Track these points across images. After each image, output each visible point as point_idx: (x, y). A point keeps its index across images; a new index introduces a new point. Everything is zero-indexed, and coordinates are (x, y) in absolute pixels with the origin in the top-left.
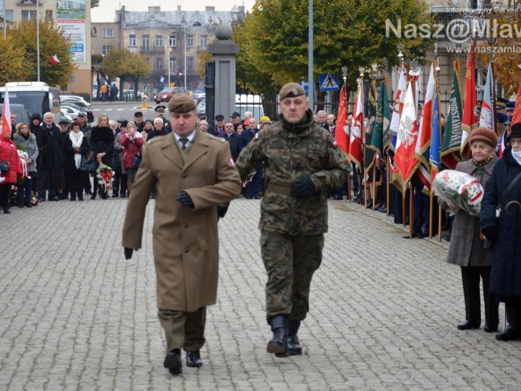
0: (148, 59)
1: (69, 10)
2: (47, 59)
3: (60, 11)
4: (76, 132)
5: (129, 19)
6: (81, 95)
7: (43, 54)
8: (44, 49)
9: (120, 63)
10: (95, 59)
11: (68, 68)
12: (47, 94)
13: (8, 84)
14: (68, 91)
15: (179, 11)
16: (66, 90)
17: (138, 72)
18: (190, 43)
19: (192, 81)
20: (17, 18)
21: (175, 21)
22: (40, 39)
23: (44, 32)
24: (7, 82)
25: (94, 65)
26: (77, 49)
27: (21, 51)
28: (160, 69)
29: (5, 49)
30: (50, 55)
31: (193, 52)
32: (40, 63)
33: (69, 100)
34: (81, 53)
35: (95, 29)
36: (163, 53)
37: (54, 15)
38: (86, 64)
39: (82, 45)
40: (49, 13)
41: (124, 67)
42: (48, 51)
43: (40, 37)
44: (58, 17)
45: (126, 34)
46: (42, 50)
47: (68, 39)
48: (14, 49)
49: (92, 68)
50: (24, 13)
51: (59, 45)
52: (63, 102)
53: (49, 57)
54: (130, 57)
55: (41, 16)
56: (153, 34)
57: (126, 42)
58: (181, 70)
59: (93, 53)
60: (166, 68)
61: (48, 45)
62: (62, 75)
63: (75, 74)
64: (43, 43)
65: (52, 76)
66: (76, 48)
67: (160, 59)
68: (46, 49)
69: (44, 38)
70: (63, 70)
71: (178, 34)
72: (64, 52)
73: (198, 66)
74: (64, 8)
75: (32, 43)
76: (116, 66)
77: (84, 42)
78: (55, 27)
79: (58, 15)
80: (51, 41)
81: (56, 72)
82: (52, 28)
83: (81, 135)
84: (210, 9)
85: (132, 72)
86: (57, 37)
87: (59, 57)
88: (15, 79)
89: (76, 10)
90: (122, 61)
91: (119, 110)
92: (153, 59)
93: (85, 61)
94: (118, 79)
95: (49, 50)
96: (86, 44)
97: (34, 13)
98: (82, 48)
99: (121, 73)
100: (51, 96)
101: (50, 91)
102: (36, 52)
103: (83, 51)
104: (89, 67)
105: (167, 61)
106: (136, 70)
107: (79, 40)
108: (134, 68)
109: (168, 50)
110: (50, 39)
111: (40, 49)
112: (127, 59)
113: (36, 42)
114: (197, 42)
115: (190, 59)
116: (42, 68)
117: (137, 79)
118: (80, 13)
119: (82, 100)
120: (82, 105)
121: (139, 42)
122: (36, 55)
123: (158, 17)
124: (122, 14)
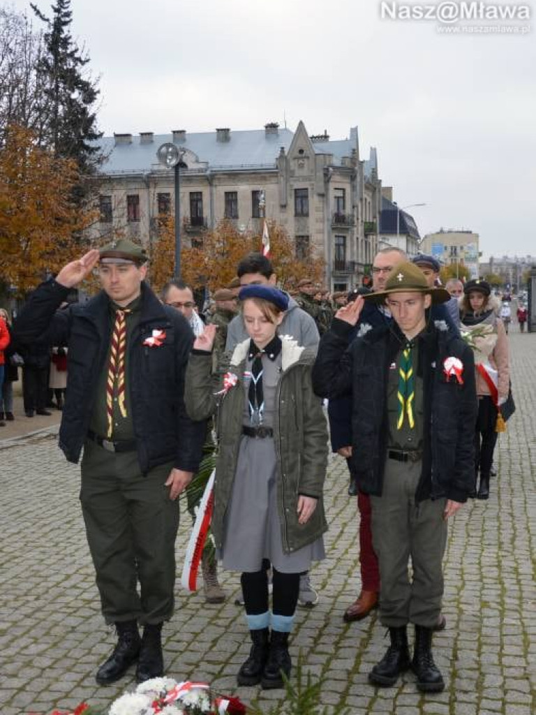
3: (466, 258)
5: (495, 261)
15: (516, 258)
18: (520, 270)
19: (522, 287)
20: (449, 262)
21: (514, 262)
23: (460, 267)
31: (521, 275)
35: (481, 265)
36: (508, 274)
40: (462, 260)
45: (494, 267)
48: (448, 275)
50: (452, 260)
55: (459, 261)
56: (505, 267)
57: (493, 271)
58: (517, 282)
64: (459, 271)
71: (515, 267)
73: (524, 281)
74: (468, 258)
77: (476, 271)
79: (466, 260)
84: (529, 257)
86: (465, 269)
89: (472, 258)
97: (455, 260)
109: (511, 273)
112: (493, 278)
114: (523, 270)
115: (520, 277)
118: (474, 259)
121: (499, 270)
123: (507, 260)
124: (492, 259)
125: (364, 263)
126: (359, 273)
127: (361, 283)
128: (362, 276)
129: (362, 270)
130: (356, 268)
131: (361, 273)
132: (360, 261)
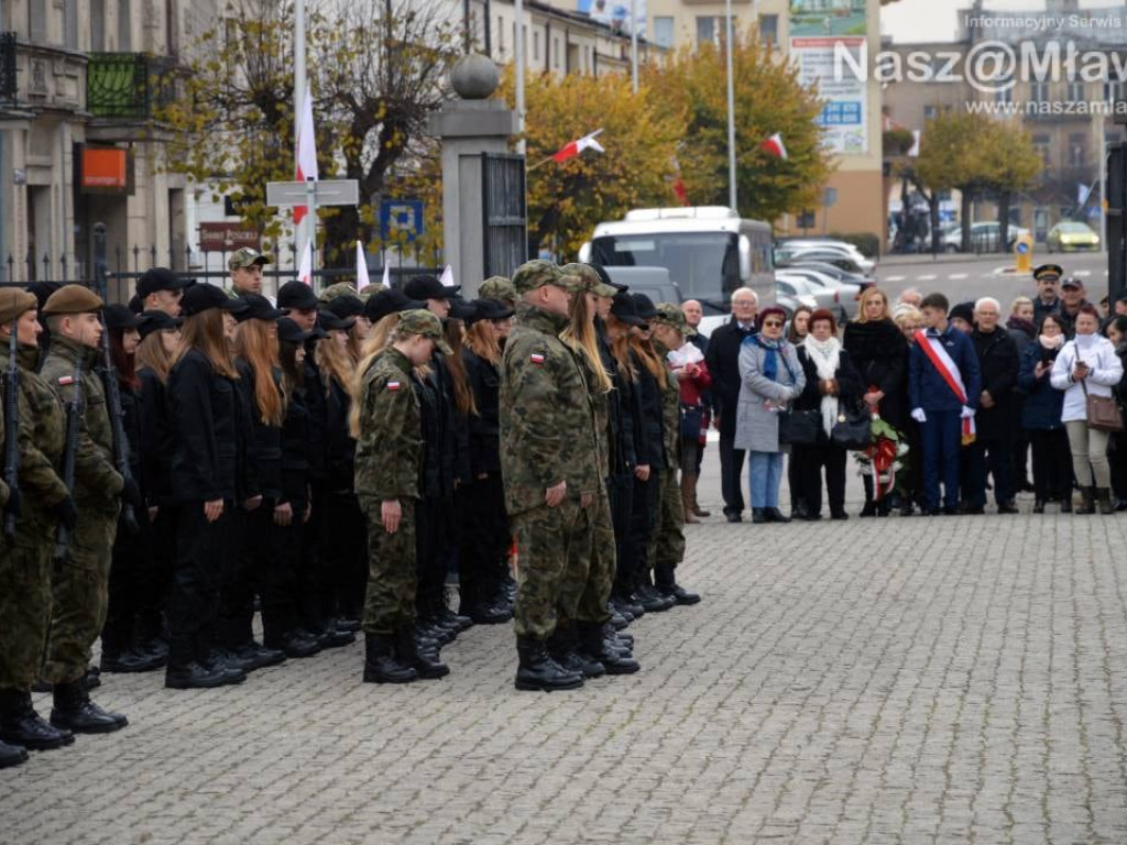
0: (1045, 139)
1: (821, 12)
2: (754, 144)
3: (798, 16)
4: (821, 338)
6: (848, 239)
7: (745, 132)
8: (747, 118)
9: (960, 152)
10: (894, 143)
11: (812, 168)
12: (734, 238)
13: (634, 215)
14: (817, 230)
16: (812, 226)
17: (1008, 175)
20: (684, 36)
22: (735, 93)
23: (745, 74)
24: (632, 207)
25: (890, 159)
26: (845, 118)
27: (676, 127)
28: (1077, 164)
29: (631, 120)
30: (762, 134)
32: (737, 155)
33: (817, 254)
34: (854, 128)
36: (1087, 120)
37: (784, 26)
38: (868, 154)
39: (859, 105)
40: (768, 22)
41: (971, 160)
42: (755, 121)
43: (735, 87)
44: (792, 33)
46: (743, 121)
47: (813, 91)
48: (656, 120)
49: (886, 166)
50: (704, 24)
51: (787, 108)
52: (800, 259)
53: (759, 139)
54: (987, 135)
59: (889, 127)
60: (1095, 161)
61: (756, 107)
62: (795, 187)
63: (833, 182)
64: (744, 101)
65: (767, 189)
66: (841, 113)
67: (1079, 139)
68: (752, 118)
69: (746, 89)
70: (797, 175)
72: (801, 128)
74: (807, 7)
75: (714, 103)
76: (949, 161)
77: (862, 97)
78: (776, 60)
79: (792, 26)
80: (765, 96)
81: (780, 180)
82: (767, 61)
83: (835, 345)
85: (993, 173)
86: (781, 85)
87: (787, 138)
88: (660, 200)
89: (839, 13)
90: (966, 147)
91: (954, 277)
92: (1058, 139)
93: (865, 147)
94: (956, 195)
95: (760, 120)
96: (869, 103)
98: (858, 113)
99: (963, 178)
100: (744, 245)
101: (743, 230)
102: (724, 126)
103: (859, 121)
104: (876, 163)
105: (1098, 141)
106: (1002, 170)
107: (850, 92)
108: (997, 163)
110: (760, 93)
111: (736, 117)
112: (979, 140)
113: (726, 100)
116: (741, 168)
117: (1008, 193)
118: (853, 20)
119: (852, 253)
120: (848, 266)
122: (726, 136)
125: (84, 46)
126: (51, 116)
127: (61, 176)
128: (70, 135)
129: (73, 92)
130: (24, 79)
131: (66, 113)
132: (55, 37)
